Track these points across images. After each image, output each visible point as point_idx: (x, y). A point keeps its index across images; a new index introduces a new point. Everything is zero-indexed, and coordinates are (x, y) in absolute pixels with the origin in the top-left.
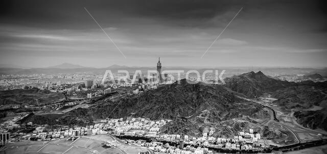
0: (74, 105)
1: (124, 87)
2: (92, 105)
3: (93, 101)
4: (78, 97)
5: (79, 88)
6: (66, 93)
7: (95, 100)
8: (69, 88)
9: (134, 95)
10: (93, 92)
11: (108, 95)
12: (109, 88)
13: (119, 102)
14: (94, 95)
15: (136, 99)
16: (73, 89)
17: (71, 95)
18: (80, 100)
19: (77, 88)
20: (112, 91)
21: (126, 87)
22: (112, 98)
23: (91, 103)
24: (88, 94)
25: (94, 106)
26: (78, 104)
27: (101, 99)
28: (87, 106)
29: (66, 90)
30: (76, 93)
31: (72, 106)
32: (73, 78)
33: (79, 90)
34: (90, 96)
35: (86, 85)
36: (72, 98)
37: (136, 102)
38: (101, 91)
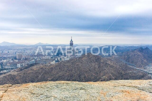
0: (7, 72)
1: (44, 59)
2: (20, 72)
3: (21, 70)
4: (11, 66)
5: (12, 60)
6: (2, 63)
7: (22, 68)
8: (4, 59)
9: (51, 65)
10: (21, 63)
11: (32, 65)
12: (33, 60)
13: (39, 70)
14: (22, 65)
15: (52, 68)
16: (8, 60)
17: (6, 65)
18: (12, 69)
19: (11, 59)
20: (35, 62)
21: (46, 60)
22: (35, 68)
23: (20, 71)
24: (18, 65)
25: (21, 73)
26: (10, 72)
27: (26, 68)
28: (16, 73)
29: (2, 61)
30: (10, 63)
31: (5, 73)
32: (8, 52)
33: (12, 61)
34: (19, 66)
35: (17, 57)
36: (6, 67)
37: (52, 71)
38: (27, 62)
